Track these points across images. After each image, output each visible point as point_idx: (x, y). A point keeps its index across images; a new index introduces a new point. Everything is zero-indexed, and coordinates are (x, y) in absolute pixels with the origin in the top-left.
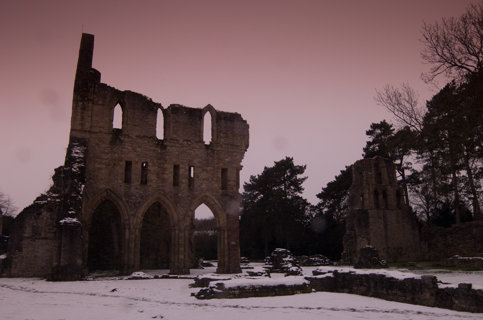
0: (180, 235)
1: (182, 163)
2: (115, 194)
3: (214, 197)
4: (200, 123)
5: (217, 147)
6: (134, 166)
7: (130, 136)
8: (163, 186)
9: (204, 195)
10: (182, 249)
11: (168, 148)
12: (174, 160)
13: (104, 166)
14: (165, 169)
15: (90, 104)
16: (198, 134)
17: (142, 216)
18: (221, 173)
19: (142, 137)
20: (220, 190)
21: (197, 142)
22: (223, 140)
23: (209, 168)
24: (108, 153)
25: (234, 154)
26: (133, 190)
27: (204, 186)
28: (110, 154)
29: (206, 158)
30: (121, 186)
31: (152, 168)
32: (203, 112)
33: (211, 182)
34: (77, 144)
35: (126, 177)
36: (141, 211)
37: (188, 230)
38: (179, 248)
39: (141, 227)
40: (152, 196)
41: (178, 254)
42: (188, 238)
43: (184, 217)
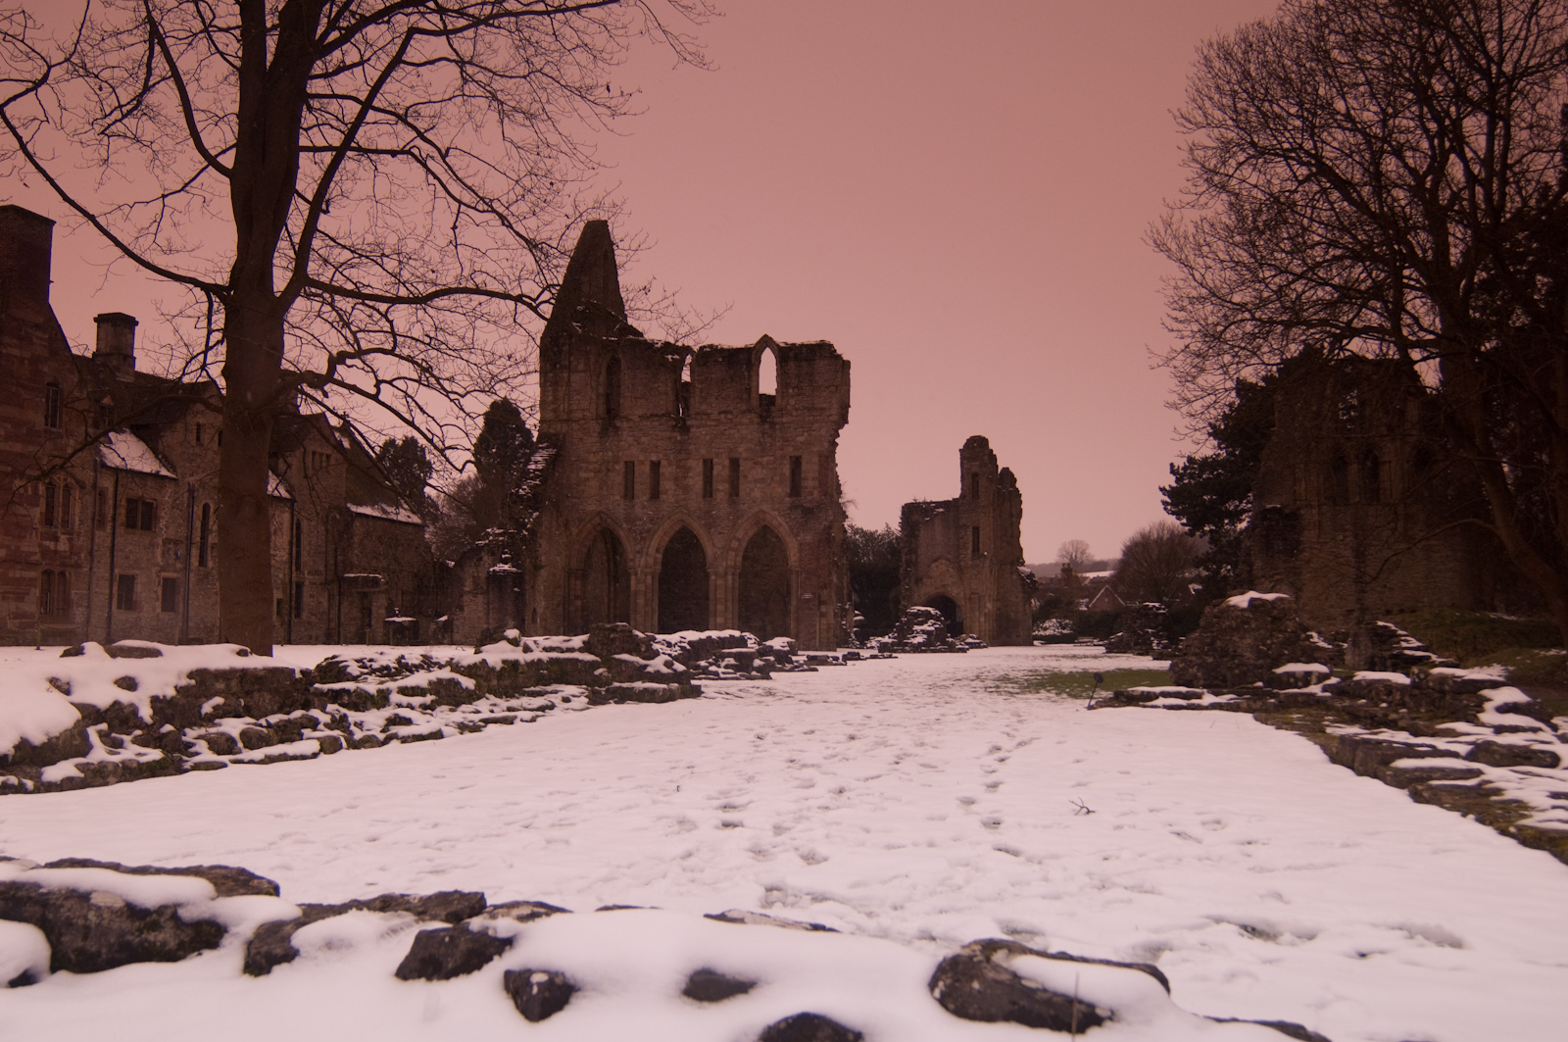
0: (718, 582)
1: (717, 454)
2: (613, 520)
3: (776, 513)
4: (749, 376)
5: (782, 417)
6: (636, 469)
7: (631, 417)
8: (685, 499)
9: (757, 509)
10: (720, 607)
11: (693, 430)
12: (703, 452)
13: (592, 474)
14: (688, 470)
15: (566, 375)
16: (745, 396)
17: (657, 551)
18: (788, 466)
19: (648, 418)
20: (787, 499)
21: (744, 412)
22: (792, 402)
23: (765, 459)
24: (598, 452)
25: (816, 426)
26: (638, 510)
27: (757, 494)
28: (601, 453)
29: (762, 440)
30: (619, 505)
31: (666, 470)
32: (754, 352)
33: (770, 484)
34: (544, 445)
35: (626, 489)
36: (654, 543)
37: (733, 574)
38: (716, 604)
39: (659, 571)
40: (669, 518)
41: (715, 616)
42: (733, 588)
43: (722, 552)
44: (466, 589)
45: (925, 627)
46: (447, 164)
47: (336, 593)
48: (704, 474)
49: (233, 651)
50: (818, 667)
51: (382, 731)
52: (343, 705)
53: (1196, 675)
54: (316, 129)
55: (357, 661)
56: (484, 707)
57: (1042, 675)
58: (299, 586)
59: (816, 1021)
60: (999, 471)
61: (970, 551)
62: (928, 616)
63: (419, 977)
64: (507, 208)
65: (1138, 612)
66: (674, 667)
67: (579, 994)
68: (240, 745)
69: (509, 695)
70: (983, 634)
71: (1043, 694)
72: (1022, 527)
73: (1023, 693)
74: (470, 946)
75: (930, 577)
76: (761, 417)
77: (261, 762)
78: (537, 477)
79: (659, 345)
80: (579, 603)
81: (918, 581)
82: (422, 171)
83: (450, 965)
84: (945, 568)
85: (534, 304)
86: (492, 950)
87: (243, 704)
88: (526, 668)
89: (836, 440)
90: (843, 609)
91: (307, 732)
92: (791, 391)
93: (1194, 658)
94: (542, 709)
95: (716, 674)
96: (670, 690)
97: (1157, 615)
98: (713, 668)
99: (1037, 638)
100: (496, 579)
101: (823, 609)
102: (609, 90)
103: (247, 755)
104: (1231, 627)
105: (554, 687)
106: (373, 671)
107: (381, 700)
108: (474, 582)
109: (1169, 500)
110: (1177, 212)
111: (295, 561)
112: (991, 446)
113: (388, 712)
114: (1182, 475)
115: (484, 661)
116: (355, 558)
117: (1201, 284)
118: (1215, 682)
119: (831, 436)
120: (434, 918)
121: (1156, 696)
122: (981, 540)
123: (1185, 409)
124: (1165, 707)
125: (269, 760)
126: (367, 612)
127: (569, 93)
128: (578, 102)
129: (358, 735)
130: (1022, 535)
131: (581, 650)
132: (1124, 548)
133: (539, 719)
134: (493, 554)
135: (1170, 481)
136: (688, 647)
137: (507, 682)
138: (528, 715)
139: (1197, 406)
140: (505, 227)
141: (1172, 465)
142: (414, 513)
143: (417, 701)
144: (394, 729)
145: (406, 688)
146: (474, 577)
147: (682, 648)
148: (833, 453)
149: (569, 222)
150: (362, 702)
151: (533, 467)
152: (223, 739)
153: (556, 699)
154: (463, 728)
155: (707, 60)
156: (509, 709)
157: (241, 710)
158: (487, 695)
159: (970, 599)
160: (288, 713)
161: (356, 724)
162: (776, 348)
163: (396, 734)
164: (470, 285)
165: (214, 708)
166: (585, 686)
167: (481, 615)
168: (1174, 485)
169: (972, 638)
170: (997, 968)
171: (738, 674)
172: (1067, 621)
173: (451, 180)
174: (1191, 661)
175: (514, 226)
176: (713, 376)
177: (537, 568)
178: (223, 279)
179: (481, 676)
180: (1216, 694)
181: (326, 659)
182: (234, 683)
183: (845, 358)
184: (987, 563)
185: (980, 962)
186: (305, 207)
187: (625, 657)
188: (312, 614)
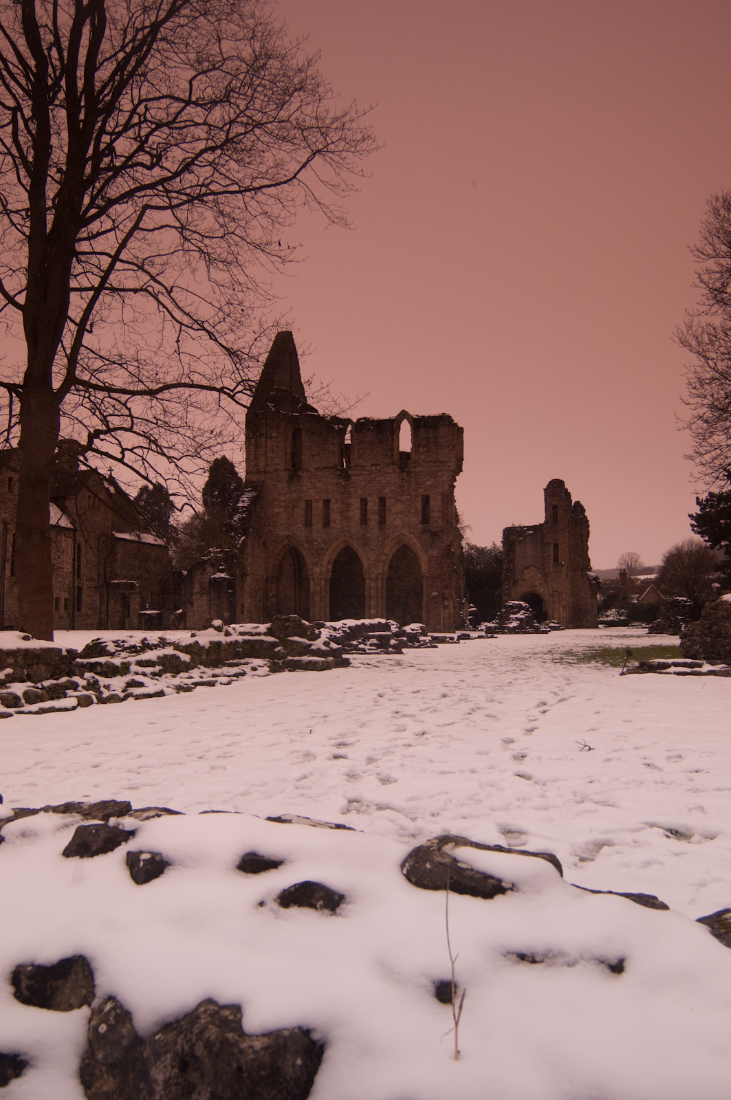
0: (371, 585)
2: (297, 541)
3: (412, 535)
4: (392, 440)
5: (415, 468)
6: (314, 505)
7: (309, 469)
8: (347, 527)
9: (398, 533)
10: (373, 602)
11: (353, 477)
12: (360, 493)
13: (283, 509)
14: (349, 506)
15: (263, 440)
16: (389, 453)
17: (329, 563)
18: (420, 503)
19: (321, 469)
20: (420, 526)
21: (389, 464)
22: (423, 457)
23: (406, 497)
24: (286, 494)
25: (440, 474)
26: (315, 534)
27: (398, 522)
28: (288, 495)
29: (401, 484)
30: (301, 531)
31: (334, 506)
32: (396, 422)
33: (407, 515)
34: (249, 489)
35: (306, 520)
36: (326, 558)
37: (382, 579)
38: (370, 601)
39: (330, 577)
40: (337, 540)
41: (370, 609)
42: (382, 589)
43: (374, 563)
44: (195, 591)
45: (518, 616)
46: (171, 298)
47: (105, 593)
48: (361, 509)
49: (19, 637)
50: (437, 645)
51: (122, 692)
52: (95, 673)
53: (698, 651)
54: (83, 275)
55: (114, 642)
56: (196, 674)
57: (596, 650)
58: (80, 589)
59: (314, 887)
60: (573, 504)
61: (552, 561)
62: (520, 608)
63: (76, 856)
64: (213, 327)
65: (671, 604)
66: (330, 646)
67: (171, 867)
68: (23, 701)
69: (215, 666)
70: (561, 620)
71: (593, 664)
72: (588, 543)
73: (578, 663)
74: (107, 835)
75: (523, 580)
76: (400, 467)
77: (37, 713)
78: (244, 511)
79: (328, 419)
80: (274, 600)
81: (514, 584)
82: (155, 303)
83: (95, 848)
84: (534, 574)
85: (232, 394)
86: (121, 838)
87: (26, 673)
88: (227, 647)
89: (454, 484)
90: (460, 603)
91: (70, 692)
92: (421, 449)
93: (697, 638)
94: (237, 675)
95: (364, 650)
96: (327, 662)
97: (685, 606)
98: (362, 646)
99: (601, 623)
100: (215, 584)
101: (446, 603)
102: (280, 245)
103: (28, 708)
104: (723, 617)
105: (247, 660)
106: (125, 649)
107: (124, 669)
108: (201, 586)
109: (695, 524)
110: (696, 318)
111: (77, 571)
112: (566, 486)
113: (127, 678)
114: (705, 506)
115: (197, 642)
116: (118, 570)
117: (714, 369)
118: (712, 656)
119: (450, 481)
120: (94, 818)
121: (669, 666)
122: (560, 551)
123: (698, 460)
124: (675, 673)
125: (42, 711)
126: (126, 606)
127: (253, 248)
128: (259, 253)
129: (106, 694)
130: (589, 549)
131: (265, 634)
132: (664, 559)
133: (233, 683)
134: (213, 565)
135: (696, 510)
136: (348, 631)
137: (213, 657)
138: (226, 680)
139: (707, 457)
140: (212, 341)
141: (697, 498)
142: (159, 538)
143: (149, 670)
144: (131, 690)
145: (142, 661)
146: (201, 582)
147: (344, 632)
148: (452, 492)
149: (256, 336)
150: (112, 671)
151: (241, 505)
152: (11, 697)
153: (247, 668)
154: (179, 689)
155: (349, 222)
156: (214, 676)
157: (25, 677)
158: (199, 666)
159: (552, 595)
160: (57, 679)
161: (105, 686)
162: (411, 419)
163: (132, 693)
164: (187, 381)
165: (5, 676)
166: (267, 659)
167: (205, 608)
168: (699, 512)
169: (553, 623)
170: (445, 854)
171: (379, 650)
172: (623, 611)
173: (175, 308)
174: (695, 641)
175: (219, 339)
176: (367, 439)
177: (244, 575)
178: (19, 380)
179: (195, 653)
180: (713, 665)
181: (93, 641)
182: (20, 659)
183: (460, 426)
184: (564, 570)
185: (434, 850)
186: (73, 327)
187: (296, 639)
188: (89, 609)
